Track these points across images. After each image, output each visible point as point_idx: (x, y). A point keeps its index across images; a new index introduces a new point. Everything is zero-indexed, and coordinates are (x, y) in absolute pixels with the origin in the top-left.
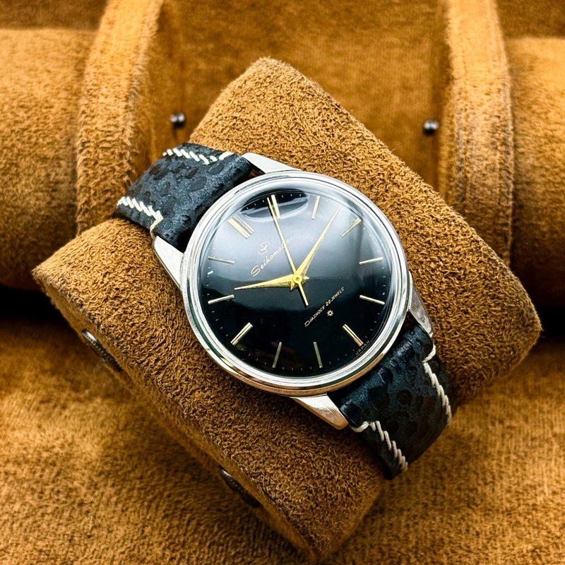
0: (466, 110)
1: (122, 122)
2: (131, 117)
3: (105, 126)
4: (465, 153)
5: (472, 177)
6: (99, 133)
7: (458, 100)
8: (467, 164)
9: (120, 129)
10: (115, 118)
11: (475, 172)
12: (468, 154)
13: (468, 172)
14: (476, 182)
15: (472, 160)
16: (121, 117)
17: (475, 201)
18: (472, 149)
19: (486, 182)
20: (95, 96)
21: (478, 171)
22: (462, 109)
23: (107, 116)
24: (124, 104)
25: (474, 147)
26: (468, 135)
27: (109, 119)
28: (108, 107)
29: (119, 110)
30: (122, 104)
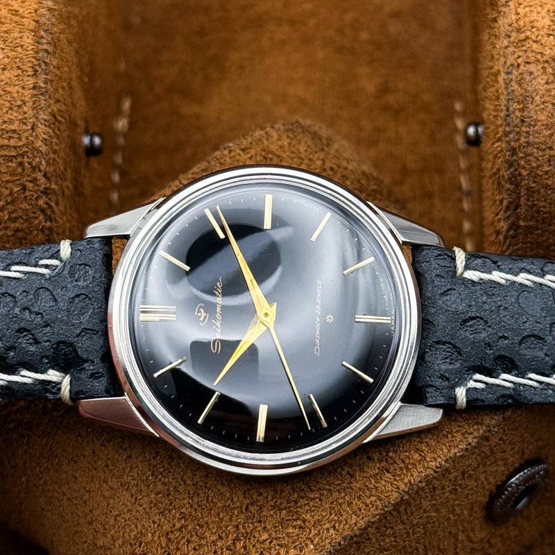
0: (519, 65)
2: (43, 103)
4: (518, 140)
5: (528, 175)
7: (506, 47)
8: (521, 155)
10: (19, 106)
11: (533, 168)
12: (523, 140)
13: (524, 168)
14: (535, 182)
15: (530, 150)
16: (30, 104)
17: (535, 208)
18: (527, 132)
19: (549, 182)
21: (538, 167)
22: (512, 65)
23: (8, 104)
24: (32, 80)
25: (532, 128)
26: (522, 110)
27: (11, 109)
28: (8, 89)
29: (24, 91)
30: (28, 81)
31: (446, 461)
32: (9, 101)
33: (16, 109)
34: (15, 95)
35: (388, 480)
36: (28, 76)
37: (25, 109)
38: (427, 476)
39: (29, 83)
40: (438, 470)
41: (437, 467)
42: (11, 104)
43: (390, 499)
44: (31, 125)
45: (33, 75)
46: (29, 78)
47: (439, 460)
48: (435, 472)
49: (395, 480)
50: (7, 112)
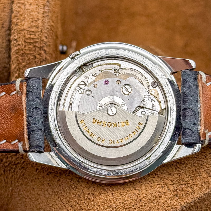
1: (41, 24)
2: (47, 20)
3: (29, 27)
6: (26, 32)
9: (40, 30)
10: (36, 21)
16: (41, 20)
20: (23, 4)
23: (31, 20)
24: (42, 10)
27: (32, 22)
28: (32, 13)
29: (39, 15)
30: (41, 10)
31: (204, 195)
32: (32, 19)
33: (35, 22)
34: (35, 16)
35: (177, 200)
36: (41, 8)
37: (39, 22)
38: (195, 200)
39: (41, 11)
40: (200, 198)
41: (200, 197)
42: (33, 20)
43: (177, 209)
44: (41, 29)
45: (43, 8)
46: (41, 9)
47: (201, 194)
48: (199, 199)
49: (180, 200)
50: (31, 23)
